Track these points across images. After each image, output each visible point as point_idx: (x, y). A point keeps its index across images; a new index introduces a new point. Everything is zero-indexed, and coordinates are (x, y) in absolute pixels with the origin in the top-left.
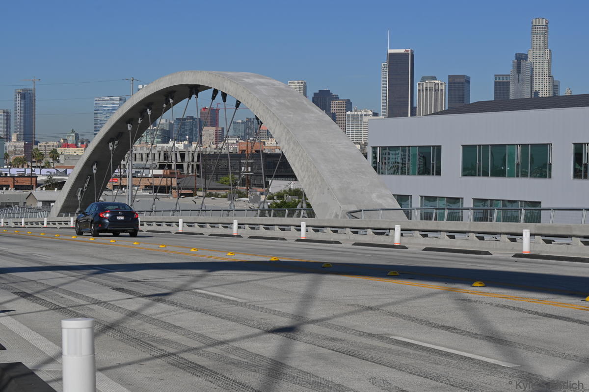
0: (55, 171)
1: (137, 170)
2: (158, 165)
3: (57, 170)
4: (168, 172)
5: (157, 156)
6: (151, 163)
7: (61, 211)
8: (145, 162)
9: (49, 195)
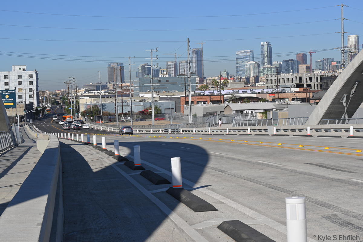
0: (232, 91)
1: (283, 89)
2: (295, 85)
3: (233, 91)
4: (302, 89)
5: (294, 79)
6: (291, 84)
7: (323, 118)
8: (286, 83)
9: (240, 106)
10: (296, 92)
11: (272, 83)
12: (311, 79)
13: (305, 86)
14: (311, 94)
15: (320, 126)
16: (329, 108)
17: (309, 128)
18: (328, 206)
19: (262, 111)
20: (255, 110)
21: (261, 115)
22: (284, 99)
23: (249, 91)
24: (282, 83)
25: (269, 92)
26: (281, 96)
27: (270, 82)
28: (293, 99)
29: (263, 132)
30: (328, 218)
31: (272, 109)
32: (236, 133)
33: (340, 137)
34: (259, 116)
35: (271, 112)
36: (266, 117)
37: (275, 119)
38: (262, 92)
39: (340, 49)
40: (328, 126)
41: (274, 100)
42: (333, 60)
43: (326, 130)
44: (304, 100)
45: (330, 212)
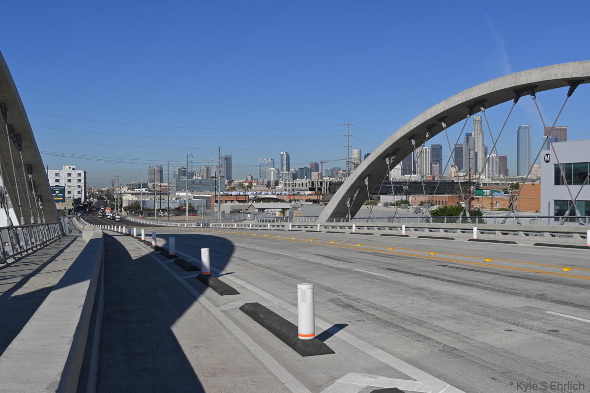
1: (298, 192)
2: (308, 189)
4: (314, 192)
5: (308, 184)
6: (305, 188)
7: (331, 217)
8: (301, 187)
9: (262, 205)
10: (309, 195)
11: (289, 187)
12: (321, 184)
13: (316, 190)
14: (321, 197)
15: (328, 224)
16: (336, 209)
17: (319, 225)
18: (333, 291)
19: (281, 210)
20: (274, 209)
21: (280, 213)
22: (299, 200)
23: (270, 193)
24: (297, 187)
25: (287, 194)
26: (296, 198)
27: (288, 186)
28: (307, 201)
29: (281, 228)
30: (333, 301)
31: (289, 209)
32: (258, 227)
33: (344, 233)
34: (278, 214)
35: (288, 211)
36: (284, 215)
37: (291, 216)
38: (281, 194)
39: (345, 161)
40: (334, 224)
41: (290, 201)
42: (340, 169)
43: (333, 227)
44: (315, 201)
45: (334, 296)
